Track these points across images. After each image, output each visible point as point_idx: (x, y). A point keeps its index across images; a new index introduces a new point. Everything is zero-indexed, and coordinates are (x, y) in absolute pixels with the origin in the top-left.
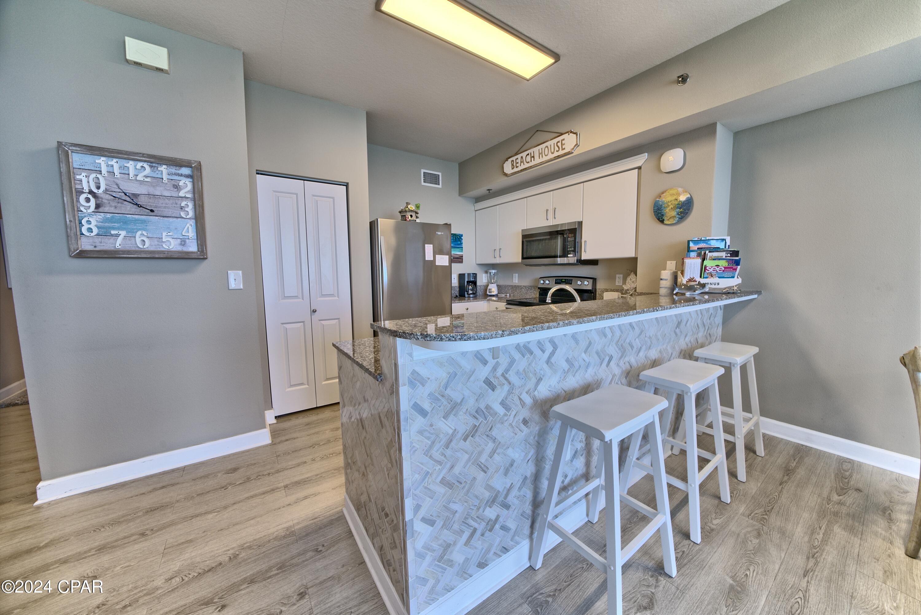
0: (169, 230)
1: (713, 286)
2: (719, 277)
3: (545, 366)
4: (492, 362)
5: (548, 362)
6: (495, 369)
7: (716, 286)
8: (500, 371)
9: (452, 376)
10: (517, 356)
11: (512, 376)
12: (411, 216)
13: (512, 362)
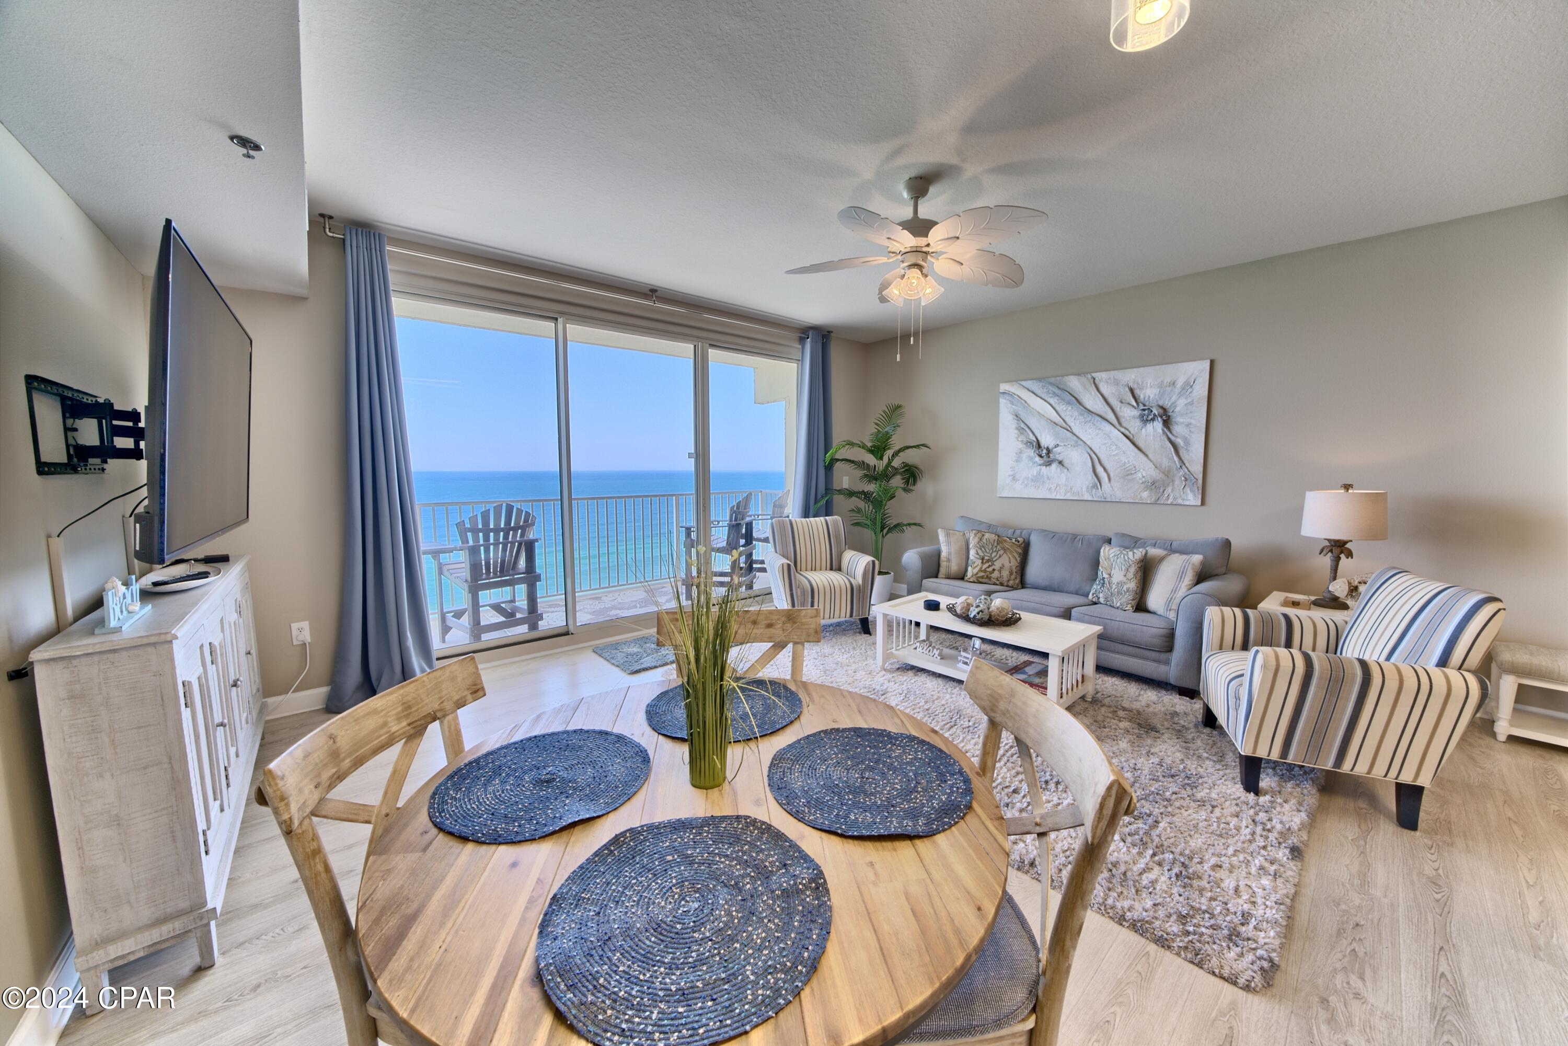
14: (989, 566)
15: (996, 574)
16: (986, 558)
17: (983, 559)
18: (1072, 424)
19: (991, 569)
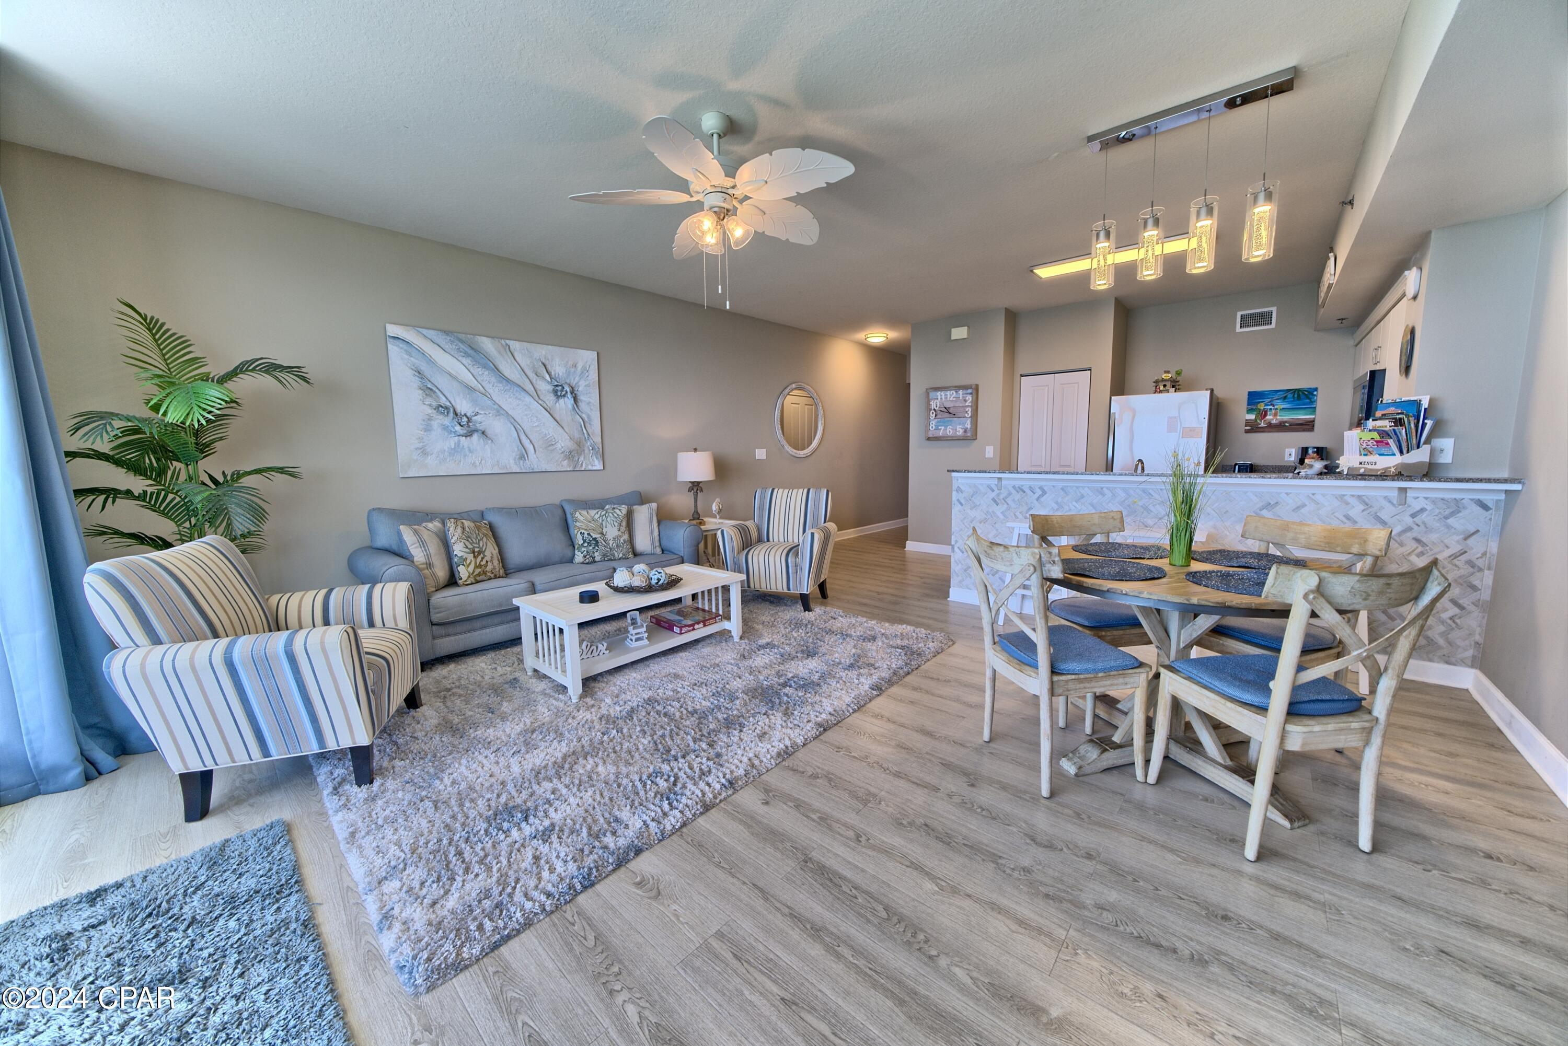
0: (960, 424)
1: (1370, 467)
2: (1380, 455)
3: (1035, 502)
4: (997, 492)
5: (1038, 499)
6: (998, 495)
7: (1373, 467)
8: (1002, 497)
9: (975, 493)
10: (1013, 491)
11: (1009, 500)
12: (1165, 386)
13: (1010, 494)
14: (483, 558)
15: (489, 568)
16: (477, 550)
17: (474, 552)
18: (491, 391)
19: (484, 563)
